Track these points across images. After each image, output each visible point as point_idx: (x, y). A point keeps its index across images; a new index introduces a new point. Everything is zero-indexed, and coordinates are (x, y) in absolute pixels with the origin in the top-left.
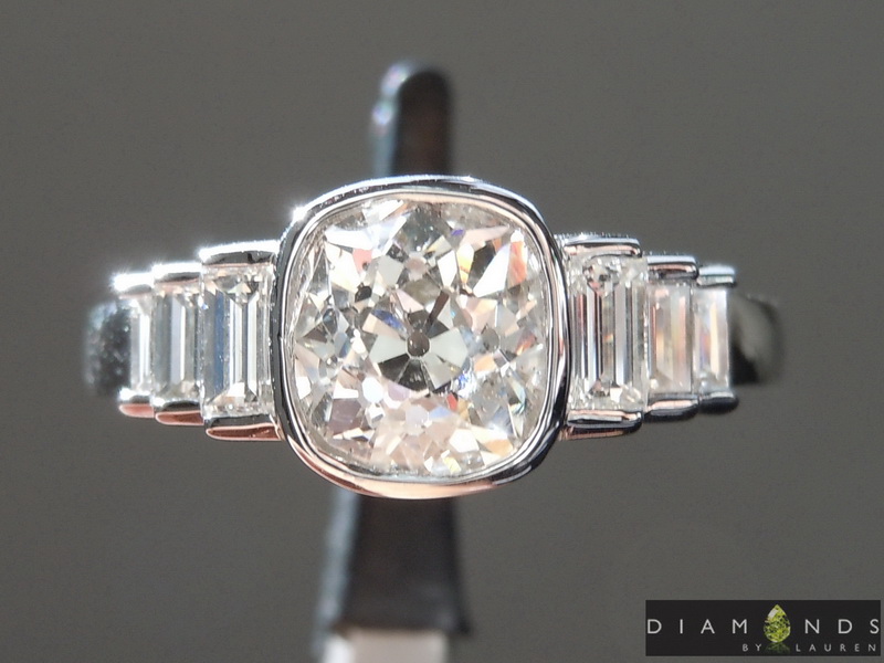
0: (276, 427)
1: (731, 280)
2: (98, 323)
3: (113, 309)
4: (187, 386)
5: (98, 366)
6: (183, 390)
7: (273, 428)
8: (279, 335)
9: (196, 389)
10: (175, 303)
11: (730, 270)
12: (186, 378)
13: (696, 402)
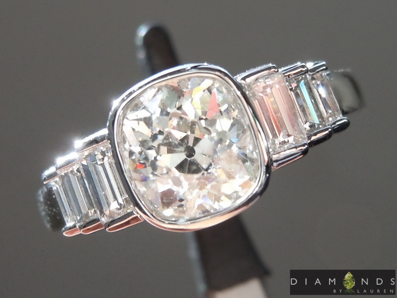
0: (139, 216)
2: (41, 199)
3: (45, 190)
4: (91, 212)
5: (48, 218)
10: (71, 176)
11: (323, 63)
12: (89, 209)
13: (330, 130)
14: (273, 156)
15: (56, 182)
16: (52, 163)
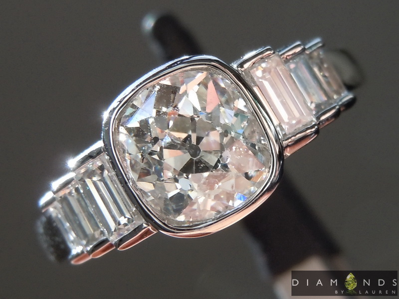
0: (150, 228)
1: (320, 45)
2: (41, 230)
3: (44, 219)
4: (97, 234)
5: (52, 249)
6: (97, 236)
7: (149, 230)
8: (126, 183)
9: (102, 233)
10: (70, 198)
11: (317, 40)
12: (94, 231)
13: (337, 107)
14: (284, 142)
15: (55, 208)
16: (48, 188)
